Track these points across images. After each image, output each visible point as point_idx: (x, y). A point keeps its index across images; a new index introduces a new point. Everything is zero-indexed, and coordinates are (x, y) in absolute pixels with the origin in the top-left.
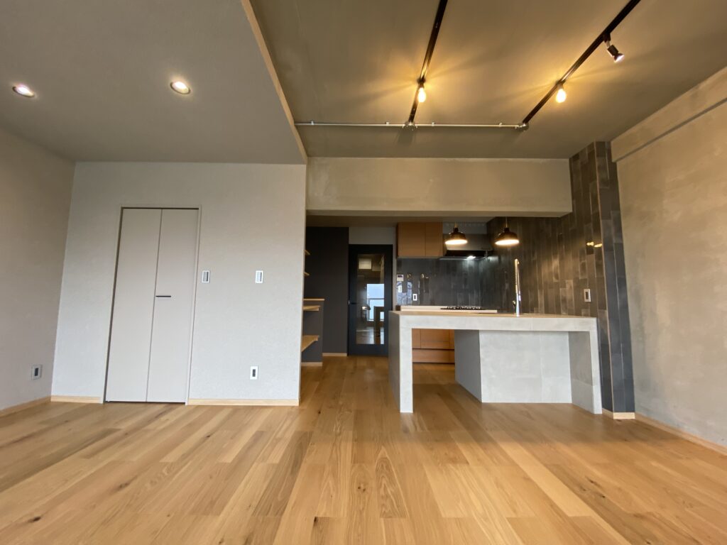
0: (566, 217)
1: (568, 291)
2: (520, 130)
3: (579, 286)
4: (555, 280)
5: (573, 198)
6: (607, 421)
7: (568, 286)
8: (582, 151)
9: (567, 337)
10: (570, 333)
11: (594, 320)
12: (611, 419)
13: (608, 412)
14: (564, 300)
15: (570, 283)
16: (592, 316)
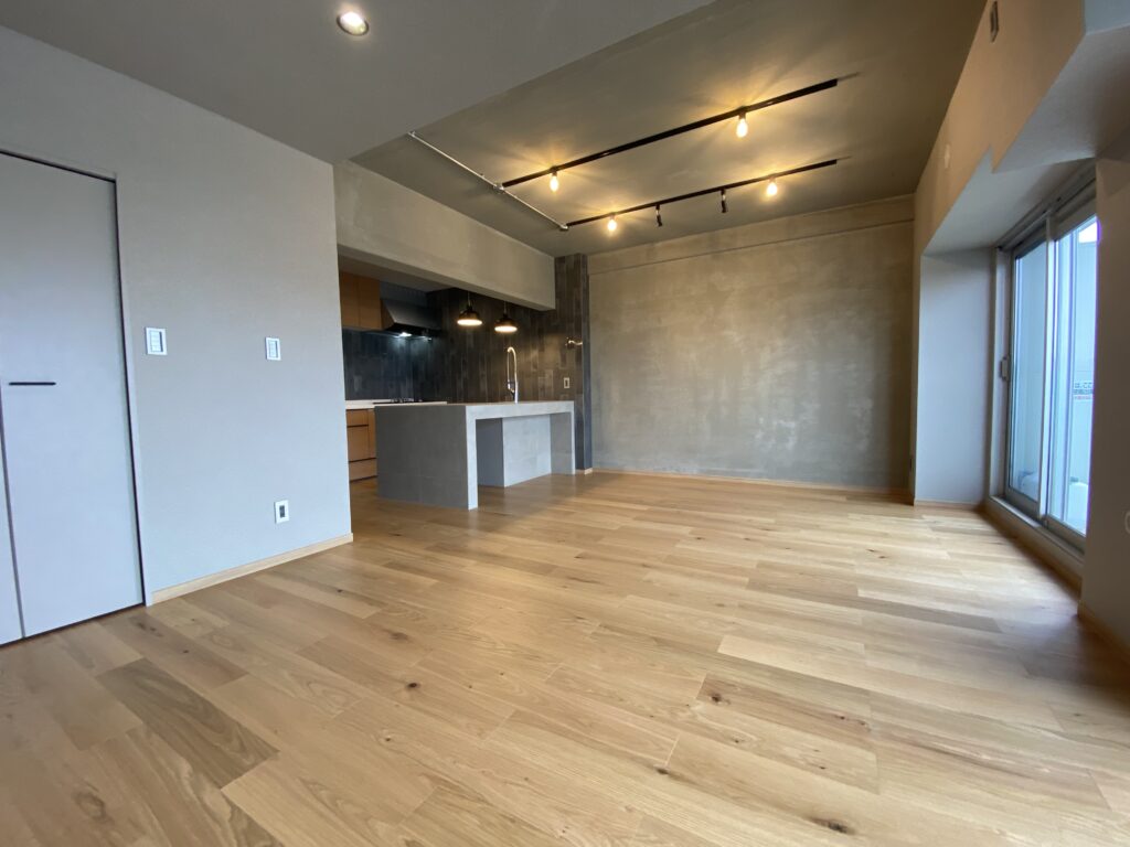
0: (549, 312)
1: (548, 379)
2: (563, 230)
3: (558, 376)
4: (532, 370)
5: (557, 297)
6: (580, 477)
7: (547, 376)
8: (568, 257)
9: (548, 419)
10: (551, 415)
11: (572, 403)
12: (583, 475)
13: (580, 471)
14: (543, 388)
15: (550, 373)
16: (570, 399)
